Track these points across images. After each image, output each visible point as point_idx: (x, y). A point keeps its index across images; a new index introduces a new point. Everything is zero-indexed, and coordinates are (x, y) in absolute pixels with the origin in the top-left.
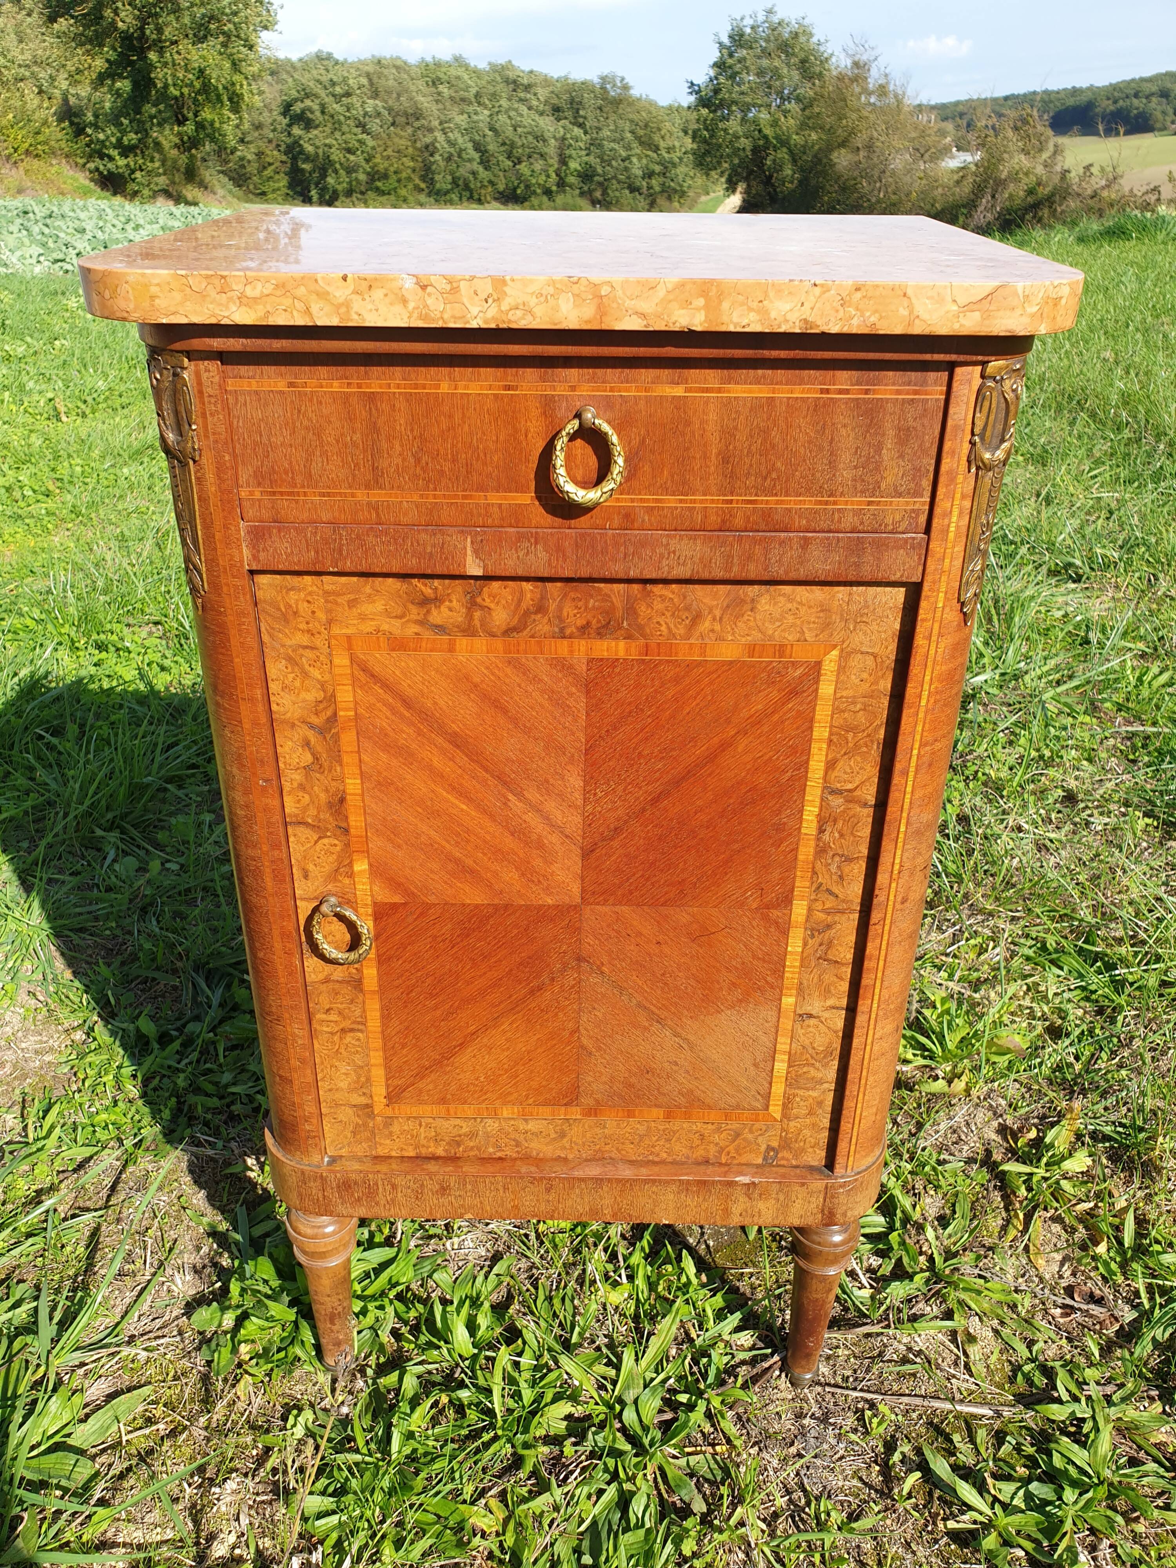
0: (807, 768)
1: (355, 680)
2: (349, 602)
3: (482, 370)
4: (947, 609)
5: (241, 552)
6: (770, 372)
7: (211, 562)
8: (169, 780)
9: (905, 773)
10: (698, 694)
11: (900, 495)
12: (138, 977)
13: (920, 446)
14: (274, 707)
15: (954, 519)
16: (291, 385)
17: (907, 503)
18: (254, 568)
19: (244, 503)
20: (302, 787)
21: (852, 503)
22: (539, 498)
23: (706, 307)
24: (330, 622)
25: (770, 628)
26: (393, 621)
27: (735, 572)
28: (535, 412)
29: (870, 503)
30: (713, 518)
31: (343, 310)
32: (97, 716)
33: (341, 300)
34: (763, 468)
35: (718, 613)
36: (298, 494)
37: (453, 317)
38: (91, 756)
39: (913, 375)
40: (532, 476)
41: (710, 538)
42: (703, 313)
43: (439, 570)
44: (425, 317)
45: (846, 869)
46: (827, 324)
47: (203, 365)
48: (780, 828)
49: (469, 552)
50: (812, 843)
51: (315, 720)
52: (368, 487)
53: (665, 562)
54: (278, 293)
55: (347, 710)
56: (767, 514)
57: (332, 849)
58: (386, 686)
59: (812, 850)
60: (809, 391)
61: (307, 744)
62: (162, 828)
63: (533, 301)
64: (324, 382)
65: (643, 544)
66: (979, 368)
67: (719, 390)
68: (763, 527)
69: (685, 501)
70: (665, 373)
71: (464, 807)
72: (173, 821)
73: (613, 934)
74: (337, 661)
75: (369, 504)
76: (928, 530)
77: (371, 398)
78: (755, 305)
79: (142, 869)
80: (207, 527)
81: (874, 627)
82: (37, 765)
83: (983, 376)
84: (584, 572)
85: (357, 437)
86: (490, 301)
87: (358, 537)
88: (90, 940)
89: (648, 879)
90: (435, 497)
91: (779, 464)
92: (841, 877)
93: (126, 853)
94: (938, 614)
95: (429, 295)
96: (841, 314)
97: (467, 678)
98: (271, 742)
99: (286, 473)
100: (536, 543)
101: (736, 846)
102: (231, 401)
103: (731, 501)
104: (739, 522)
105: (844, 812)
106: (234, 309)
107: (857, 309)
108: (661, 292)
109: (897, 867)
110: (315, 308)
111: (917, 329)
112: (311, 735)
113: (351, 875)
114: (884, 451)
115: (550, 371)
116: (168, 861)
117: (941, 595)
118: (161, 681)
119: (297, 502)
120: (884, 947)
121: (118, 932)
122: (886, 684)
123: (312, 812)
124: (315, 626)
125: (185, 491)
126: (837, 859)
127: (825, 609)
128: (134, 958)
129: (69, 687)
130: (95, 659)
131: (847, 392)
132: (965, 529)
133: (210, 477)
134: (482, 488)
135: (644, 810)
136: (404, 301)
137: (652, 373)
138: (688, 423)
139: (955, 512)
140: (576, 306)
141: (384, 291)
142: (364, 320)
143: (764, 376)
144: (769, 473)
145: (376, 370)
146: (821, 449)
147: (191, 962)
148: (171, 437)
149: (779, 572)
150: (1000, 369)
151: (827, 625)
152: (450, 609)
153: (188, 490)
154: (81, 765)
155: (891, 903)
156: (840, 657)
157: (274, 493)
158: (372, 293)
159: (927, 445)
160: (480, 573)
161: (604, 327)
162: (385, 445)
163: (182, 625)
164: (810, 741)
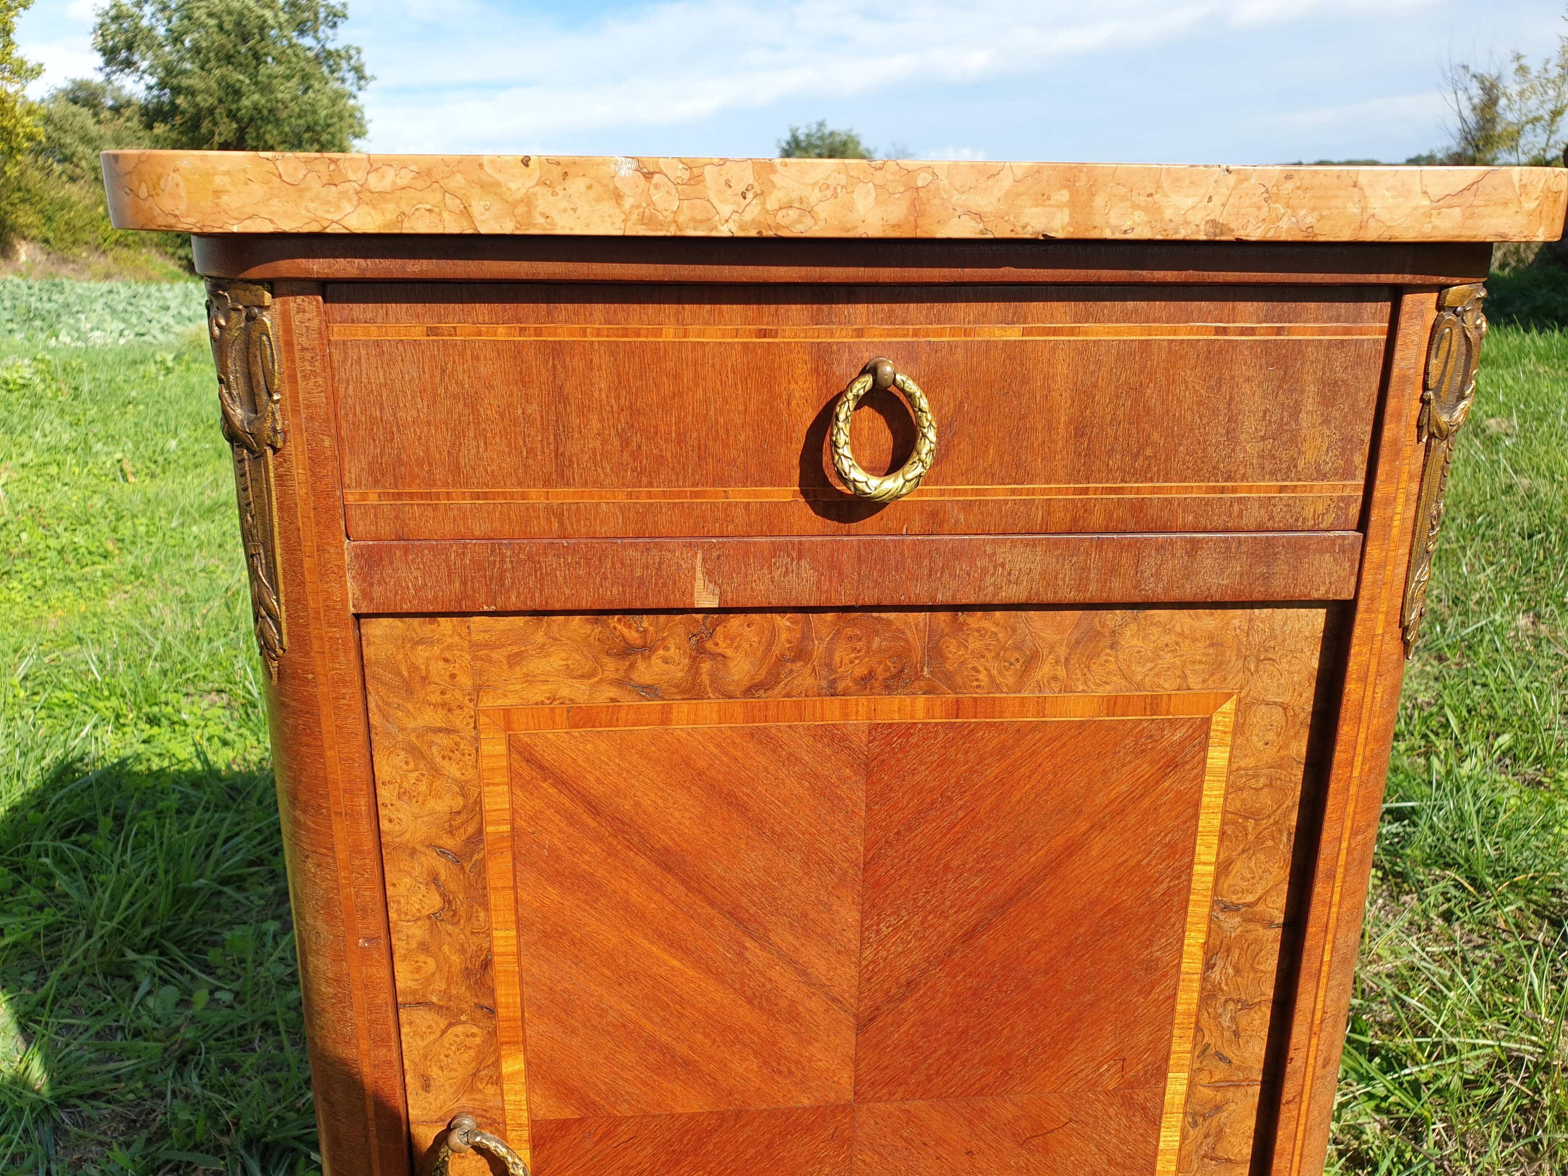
0: (1190, 875)
1: (513, 776)
2: (509, 657)
3: (725, 307)
4: (1387, 638)
5: (344, 586)
6: (1144, 304)
7: (296, 604)
8: (225, 881)
9: (1331, 876)
10: (1033, 772)
11: (1324, 477)
12: (167, 1162)
13: (1352, 406)
14: (385, 825)
15: (1399, 509)
16: (432, 331)
17: (1334, 488)
18: (364, 610)
19: (352, 512)
20: (424, 947)
21: (1259, 489)
22: (804, 493)
23: (1072, 204)
24: (478, 689)
25: (1139, 671)
26: (577, 684)
27: (1092, 593)
28: (802, 369)
29: (1282, 489)
30: (1060, 515)
31: (521, 210)
32: (142, 805)
33: (519, 194)
34: (1133, 441)
35: (1062, 651)
36: (438, 496)
37: (693, 220)
38: (127, 857)
39: (1342, 307)
40: (796, 461)
41: (1056, 543)
42: (1067, 211)
43: (651, 603)
44: (650, 220)
45: (1243, 1022)
46: (1244, 227)
47: (294, 302)
48: (1150, 966)
49: (699, 575)
50: (1196, 985)
51: (449, 843)
52: (547, 483)
53: (989, 580)
54: (420, 184)
55: (498, 823)
56: (1138, 508)
57: (469, 1041)
58: (561, 782)
59: (1196, 995)
60: (1199, 331)
61: (434, 880)
62: (214, 944)
63: (814, 196)
64: (484, 328)
65: (956, 554)
66: (1435, 295)
67: (1072, 332)
68: (1132, 526)
69: (1020, 492)
70: (995, 308)
71: (676, 963)
72: (227, 935)
73: (900, 1144)
74: (485, 748)
75: (548, 509)
76: (1363, 525)
77: (557, 350)
78: (1142, 200)
79: (184, 1002)
80: (291, 550)
81: (1284, 665)
82: (56, 871)
83: (1440, 307)
84: (868, 599)
85: (533, 409)
86: (750, 195)
87: (530, 557)
88: (107, 1109)
89: (955, 1057)
90: (650, 495)
91: (1156, 436)
92: (1236, 1034)
93: (164, 981)
94: (1377, 645)
95: (656, 186)
96: (1264, 213)
97: (687, 762)
98: (378, 881)
99: (420, 465)
100: (800, 558)
101: (1088, 998)
102: (337, 357)
103: (1086, 491)
104: (1097, 519)
105: (1240, 936)
106: (349, 209)
107: (1288, 206)
108: (1006, 182)
109: (1318, 1015)
110: (477, 208)
111: (1371, 235)
112: (442, 866)
113: (497, 1080)
114: (1303, 415)
115: (825, 307)
116: (218, 989)
117: (1381, 617)
118: (221, 758)
119: (436, 508)
120: (1300, 1135)
121: (146, 1094)
122: (1300, 747)
123: (440, 984)
124: (455, 696)
125: (258, 496)
126: (1231, 1006)
127: (1215, 642)
128: (164, 1133)
129: (108, 772)
130: (145, 736)
131: (1252, 331)
132: (1410, 523)
133: (299, 472)
134: (721, 481)
135: (951, 951)
136: (618, 196)
137: (976, 308)
138: (1026, 380)
139: (1401, 500)
140: (879, 202)
141: (586, 181)
142: (554, 225)
143: (1136, 310)
144: (1142, 448)
145: (564, 310)
146: (1215, 412)
147: (241, 1135)
148: (239, 413)
149: (1152, 589)
150: (1464, 296)
151: (1218, 666)
152: (666, 661)
153: (262, 495)
154: (114, 868)
155: (1310, 1069)
156: (1237, 711)
157: (399, 496)
158: (569, 183)
159: (1362, 405)
160: (715, 605)
161: (921, 234)
162: (575, 421)
163: (249, 693)
164: (1195, 834)
